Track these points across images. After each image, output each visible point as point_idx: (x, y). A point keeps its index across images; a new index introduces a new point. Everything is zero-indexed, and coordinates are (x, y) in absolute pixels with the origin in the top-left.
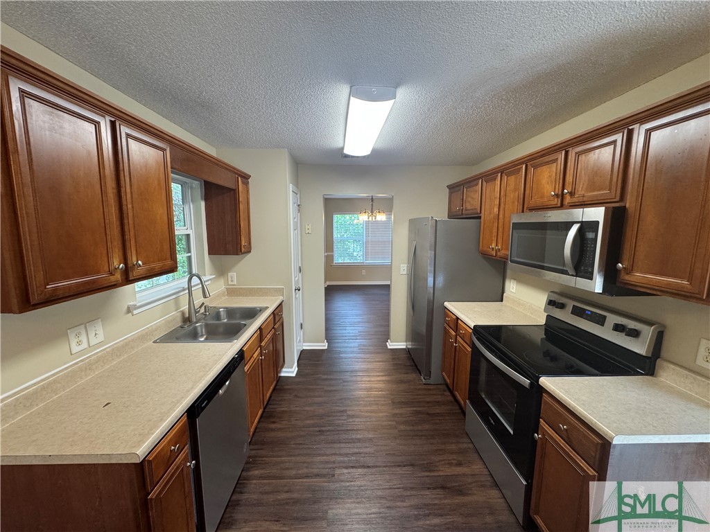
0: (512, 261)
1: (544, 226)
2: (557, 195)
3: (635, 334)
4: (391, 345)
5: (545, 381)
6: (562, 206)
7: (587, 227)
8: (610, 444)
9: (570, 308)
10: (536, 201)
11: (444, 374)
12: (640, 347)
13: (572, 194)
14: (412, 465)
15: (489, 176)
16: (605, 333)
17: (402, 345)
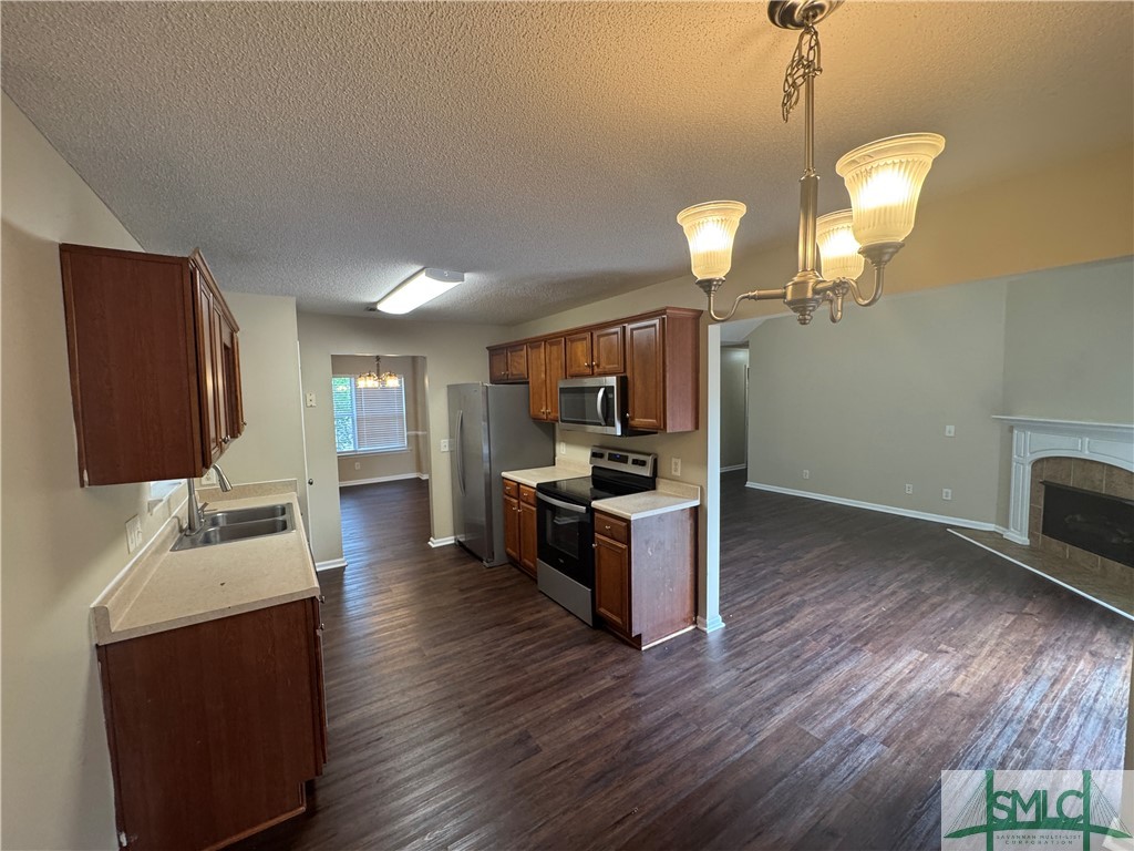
0: (562, 421)
1: (582, 390)
2: (588, 366)
3: (643, 463)
4: (434, 543)
5: (595, 504)
6: (592, 375)
7: (608, 390)
8: (630, 521)
9: (607, 456)
10: (575, 370)
11: (509, 549)
12: (646, 472)
13: (598, 365)
14: (498, 625)
15: (534, 343)
16: (629, 468)
17: (450, 540)
